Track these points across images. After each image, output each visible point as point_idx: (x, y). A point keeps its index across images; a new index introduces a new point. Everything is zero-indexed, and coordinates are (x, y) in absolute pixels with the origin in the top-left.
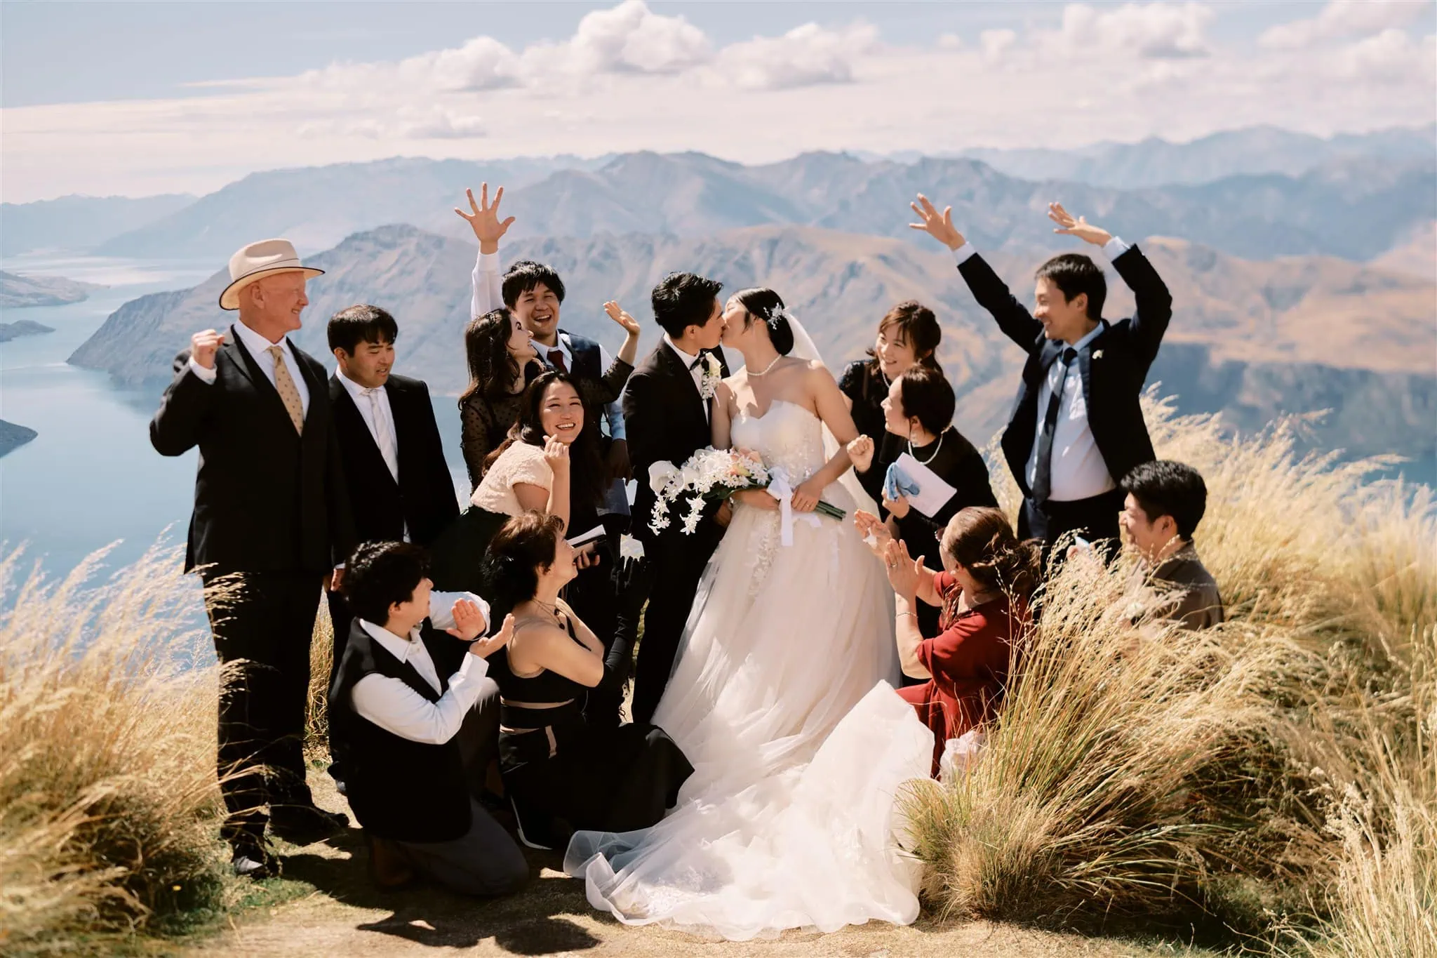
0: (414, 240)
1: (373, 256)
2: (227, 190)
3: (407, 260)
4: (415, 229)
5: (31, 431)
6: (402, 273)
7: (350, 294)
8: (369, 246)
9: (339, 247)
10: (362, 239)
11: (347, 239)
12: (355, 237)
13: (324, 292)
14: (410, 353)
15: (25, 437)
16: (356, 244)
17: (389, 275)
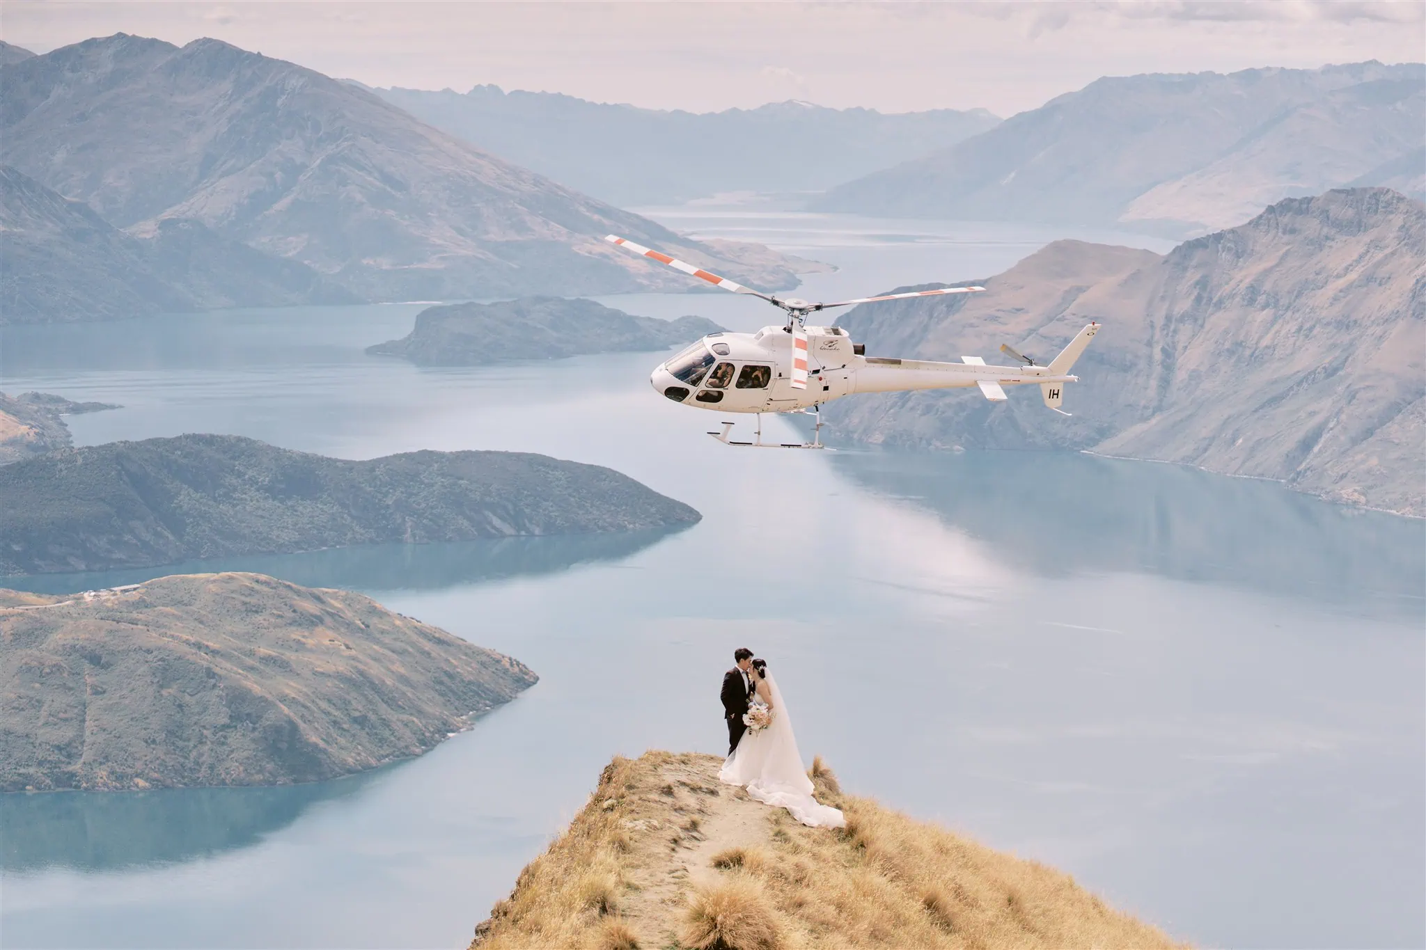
0: (1398, 220)
1: (1319, 244)
2: (1053, 108)
3: (1379, 256)
4: (1401, 199)
5: (691, 511)
6: (1369, 279)
7: (1267, 314)
8: (1312, 226)
9: (1255, 223)
10: (1300, 212)
11: (1271, 209)
12: (1287, 206)
13: (1219, 305)
14: (1369, 432)
15: (681, 520)
16: (1286, 219)
17: (1341, 283)
